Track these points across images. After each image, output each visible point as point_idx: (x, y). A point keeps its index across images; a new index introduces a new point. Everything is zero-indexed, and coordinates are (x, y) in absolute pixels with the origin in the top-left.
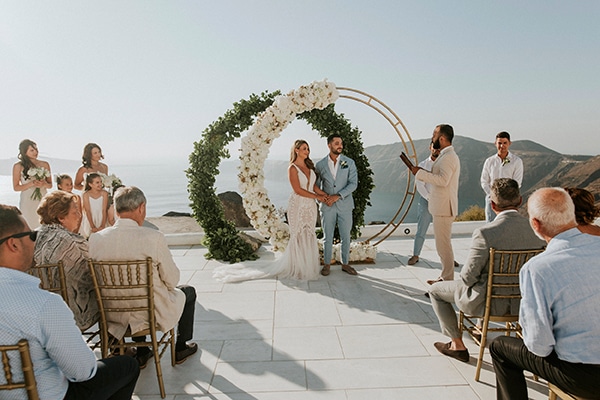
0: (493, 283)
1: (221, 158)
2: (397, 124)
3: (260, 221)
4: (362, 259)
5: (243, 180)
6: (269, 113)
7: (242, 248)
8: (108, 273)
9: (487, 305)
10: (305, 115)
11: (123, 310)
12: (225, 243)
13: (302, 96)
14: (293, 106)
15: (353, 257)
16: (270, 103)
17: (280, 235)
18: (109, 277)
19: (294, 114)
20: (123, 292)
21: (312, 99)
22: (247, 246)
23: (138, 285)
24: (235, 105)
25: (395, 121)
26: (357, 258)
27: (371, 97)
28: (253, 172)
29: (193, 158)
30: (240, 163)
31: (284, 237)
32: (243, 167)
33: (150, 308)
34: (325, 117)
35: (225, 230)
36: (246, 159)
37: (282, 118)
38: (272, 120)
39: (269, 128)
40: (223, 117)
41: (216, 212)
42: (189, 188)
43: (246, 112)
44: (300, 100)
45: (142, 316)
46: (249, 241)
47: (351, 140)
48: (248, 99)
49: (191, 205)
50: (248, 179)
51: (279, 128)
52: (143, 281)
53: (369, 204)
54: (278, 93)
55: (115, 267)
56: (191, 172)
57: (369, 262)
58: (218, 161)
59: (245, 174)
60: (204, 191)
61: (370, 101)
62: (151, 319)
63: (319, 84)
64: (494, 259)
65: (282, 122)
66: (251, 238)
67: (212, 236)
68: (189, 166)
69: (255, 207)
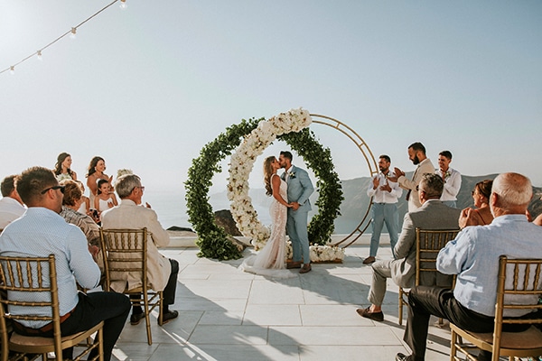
0: (420, 258)
1: (214, 172)
2: (362, 145)
3: (245, 224)
4: (332, 259)
5: (231, 190)
6: (254, 135)
7: (228, 247)
8: (113, 238)
10: (284, 137)
11: (122, 270)
12: (214, 244)
13: (280, 119)
14: (273, 129)
15: (324, 257)
16: (255, 126)
17: (261, 236)
18: (114, 242)
19: (275, 136)
20: (123, 255)
21: (289, 123)
22: (234, 247)
23: (136, 250)
24: (228, 129)
25: (360, 143)
26: (327, 258)
27: (339, 122)
28: (239, 182)
29: (191, 172)
30: (229, 175)
31: (264, 238)
32: (231, 179)
33: (144, 270)
34: (301, 139)
35: (216, 233)
36: (234, 172)
37: (264, 138)
38: (256, 140)
39: (254, 147)
40: (218, 138)
41: (209, 218)
42: (187, 198)
43: (236, 135)
44: (279, 124)
45: (137, 275)
46: (235, 243)
47: (324, 159)
48: (238, 124)
49: (187, 212)
50: (235, 189)
51: (261, 147)
52: (139, 247)
53: (339, 213)
54: (263, 119)
55: (119, 234)
56: (189, 183)
57: (338, 262)
58: (211, 175)
59: (233, 184)
60: (199, 199)
61: (338, 125)
62: (144, 278)
63: (296, 111)
64: (420, 237)
65: (264, 142)
66: (237, 241)
67: (204, 238)
68: (187, 178)
69: (240, 212)
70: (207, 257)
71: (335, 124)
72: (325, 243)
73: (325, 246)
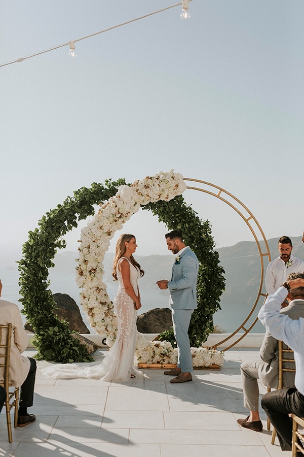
0: (283, 358)
1: (57, 248)
2: (249, 219)
3: (98, 318)
4: (207, 365)
5: (81, 274)
6: (112, 204)
7: (76, 348)
9: (280, 377)
10: (151, 206)
12: (57, 343)
13: (147, 187)
14: (136, 197)
15: (197, 362)
16: (113, 192)
19: (138, 205)
21: (157, 190)
22: (82, 348)
24: (76, 192)
26: (201, 363)
27: (221, 190)
28: (91, 265)
29: (28, 248)
30: (78, 255)
32: (82, 260)
33: (6, 366)
34: (172, 209)
35: (57, 329)
36: (86, 251)
37: (124, 209)
38: (114, 211)
39: (112, 219)
40: (62, 204)
41: (48, 308)
42: (21, 281)
43: (87, 201)
44: (144, 192)
46: (83, 342)
47: (201, 234)
48: (89, 187)
49: (21, 300)
50: (86, 273)
51: (121, 220)
53: (219, 306)
54: (122, 182)
56: (24, 262)
57: (215, 368)
58: (53, 253)
59: (83, 267)
60: (37, 285)
61: (220, 193)
63: (165, 175)
65: (124, 213)
66: (86, 340)
67: (43, 335)
68: (22, 256)
69: (93, 303)
70: (48, 360)
71: (217, 191)
72: (200, 345)
73: (200, 348)
